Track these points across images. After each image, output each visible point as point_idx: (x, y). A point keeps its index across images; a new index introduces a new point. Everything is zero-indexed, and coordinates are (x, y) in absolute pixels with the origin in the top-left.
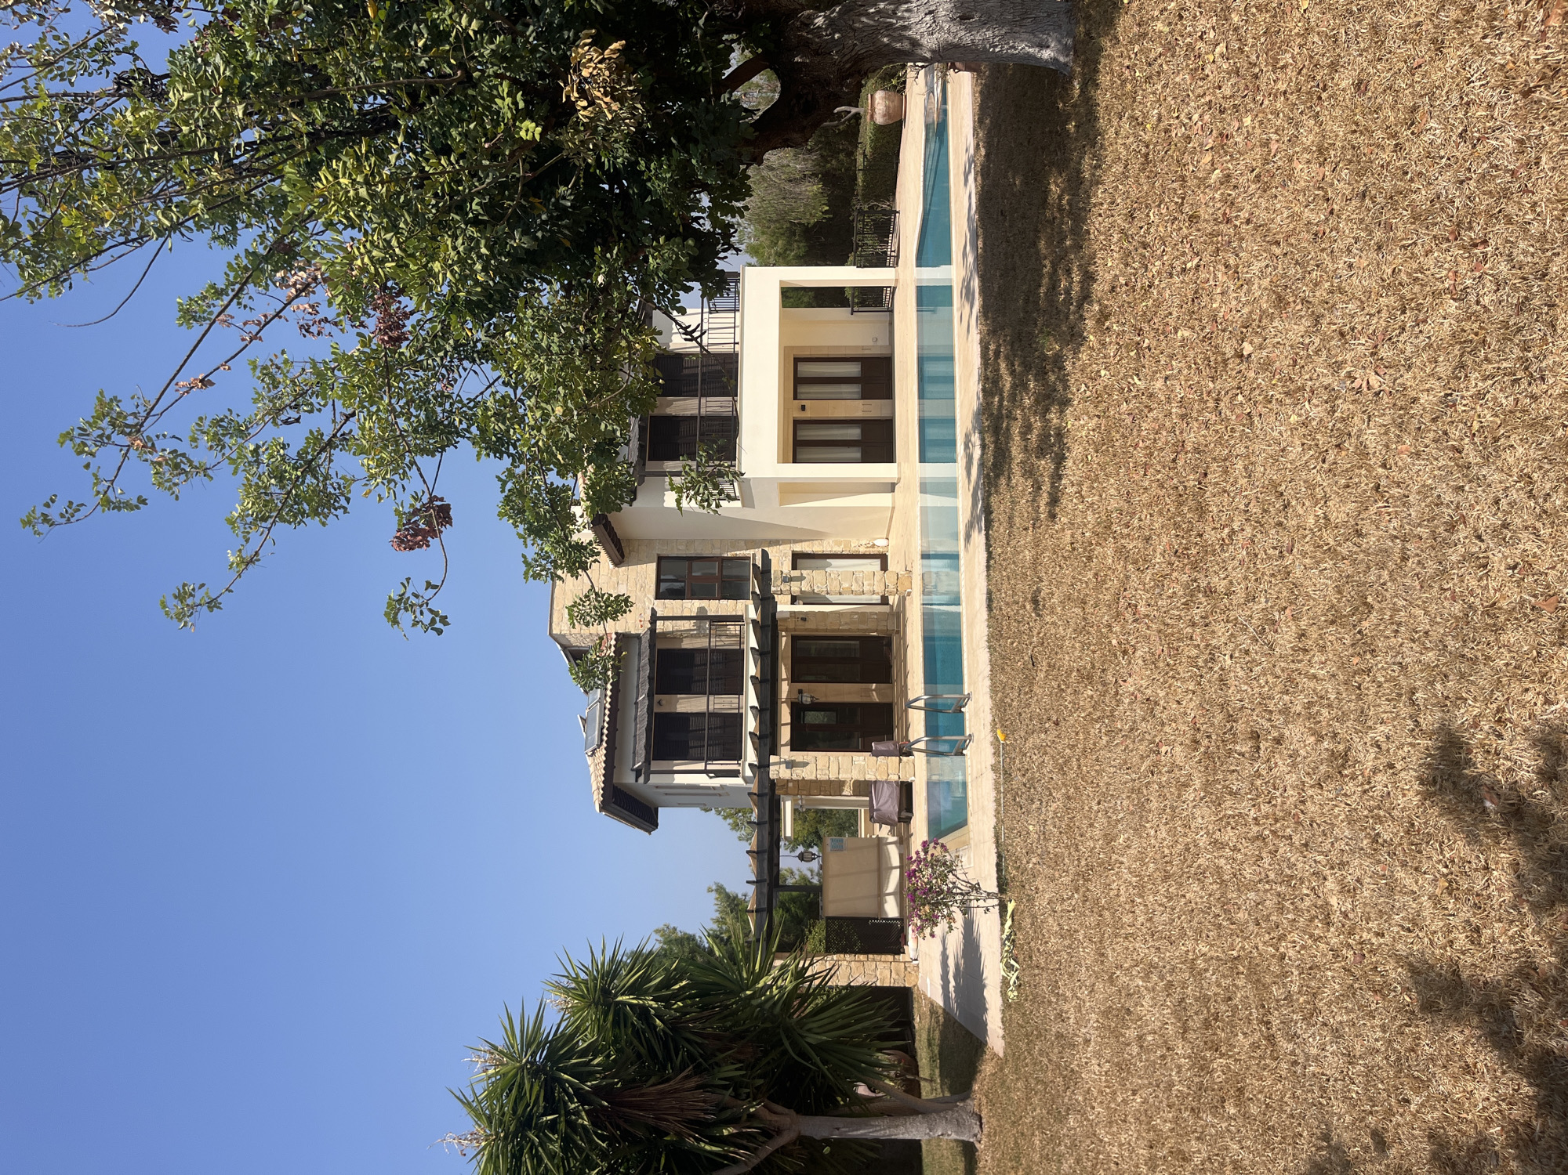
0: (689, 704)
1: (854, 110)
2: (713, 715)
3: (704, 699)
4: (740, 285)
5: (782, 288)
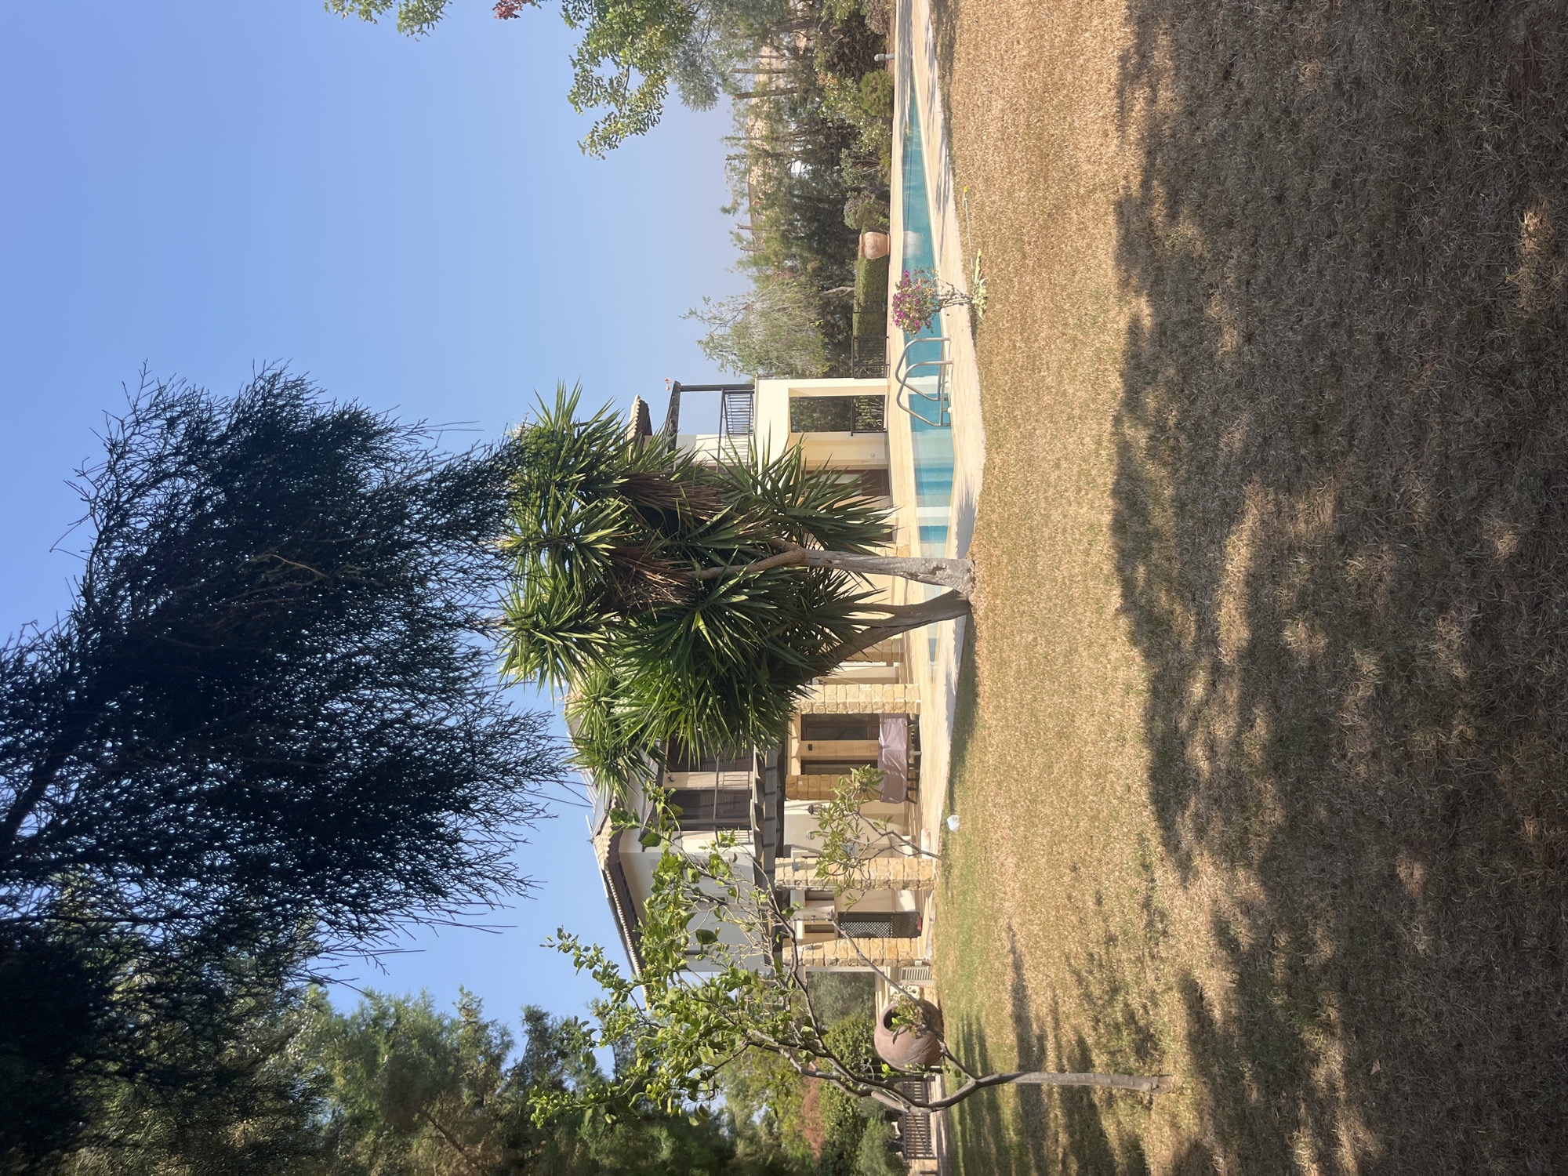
0: (699, 781)
1: (849, 289)
2: (722, 792)
3: (713, 775)
4: (754, 395)
5: (791, 400)
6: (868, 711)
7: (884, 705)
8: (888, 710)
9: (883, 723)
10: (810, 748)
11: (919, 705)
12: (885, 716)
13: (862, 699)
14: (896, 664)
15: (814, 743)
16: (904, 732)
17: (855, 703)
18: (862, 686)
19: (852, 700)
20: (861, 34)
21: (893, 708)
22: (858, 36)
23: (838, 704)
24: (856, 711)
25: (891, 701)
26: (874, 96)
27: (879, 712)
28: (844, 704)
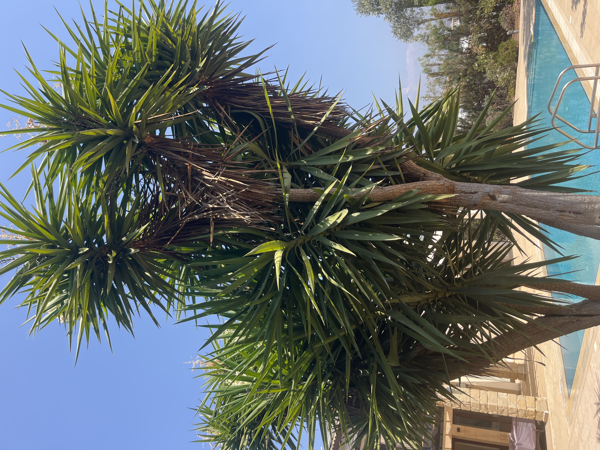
6: (505, 414)
7: (518, 411)
8: (521, 415)
9: (516, 425)
10: (458, 430)
11: (547, 415)
12: (518, 419)
13: (500, 404)
14: (517, 381)
15: (462, 427)
16: (533, 434)
17: (494, 406)
18: (499, 393)
19: (492, 404)
20: (498, 35)
21: (525, 414)
22: (496, 37)
23: (480, 405)
24: (495, 413)
25: (525, 409)
26: (506, 52)
27: (514, 416)
28: (486, 406)
